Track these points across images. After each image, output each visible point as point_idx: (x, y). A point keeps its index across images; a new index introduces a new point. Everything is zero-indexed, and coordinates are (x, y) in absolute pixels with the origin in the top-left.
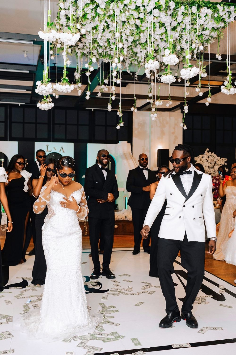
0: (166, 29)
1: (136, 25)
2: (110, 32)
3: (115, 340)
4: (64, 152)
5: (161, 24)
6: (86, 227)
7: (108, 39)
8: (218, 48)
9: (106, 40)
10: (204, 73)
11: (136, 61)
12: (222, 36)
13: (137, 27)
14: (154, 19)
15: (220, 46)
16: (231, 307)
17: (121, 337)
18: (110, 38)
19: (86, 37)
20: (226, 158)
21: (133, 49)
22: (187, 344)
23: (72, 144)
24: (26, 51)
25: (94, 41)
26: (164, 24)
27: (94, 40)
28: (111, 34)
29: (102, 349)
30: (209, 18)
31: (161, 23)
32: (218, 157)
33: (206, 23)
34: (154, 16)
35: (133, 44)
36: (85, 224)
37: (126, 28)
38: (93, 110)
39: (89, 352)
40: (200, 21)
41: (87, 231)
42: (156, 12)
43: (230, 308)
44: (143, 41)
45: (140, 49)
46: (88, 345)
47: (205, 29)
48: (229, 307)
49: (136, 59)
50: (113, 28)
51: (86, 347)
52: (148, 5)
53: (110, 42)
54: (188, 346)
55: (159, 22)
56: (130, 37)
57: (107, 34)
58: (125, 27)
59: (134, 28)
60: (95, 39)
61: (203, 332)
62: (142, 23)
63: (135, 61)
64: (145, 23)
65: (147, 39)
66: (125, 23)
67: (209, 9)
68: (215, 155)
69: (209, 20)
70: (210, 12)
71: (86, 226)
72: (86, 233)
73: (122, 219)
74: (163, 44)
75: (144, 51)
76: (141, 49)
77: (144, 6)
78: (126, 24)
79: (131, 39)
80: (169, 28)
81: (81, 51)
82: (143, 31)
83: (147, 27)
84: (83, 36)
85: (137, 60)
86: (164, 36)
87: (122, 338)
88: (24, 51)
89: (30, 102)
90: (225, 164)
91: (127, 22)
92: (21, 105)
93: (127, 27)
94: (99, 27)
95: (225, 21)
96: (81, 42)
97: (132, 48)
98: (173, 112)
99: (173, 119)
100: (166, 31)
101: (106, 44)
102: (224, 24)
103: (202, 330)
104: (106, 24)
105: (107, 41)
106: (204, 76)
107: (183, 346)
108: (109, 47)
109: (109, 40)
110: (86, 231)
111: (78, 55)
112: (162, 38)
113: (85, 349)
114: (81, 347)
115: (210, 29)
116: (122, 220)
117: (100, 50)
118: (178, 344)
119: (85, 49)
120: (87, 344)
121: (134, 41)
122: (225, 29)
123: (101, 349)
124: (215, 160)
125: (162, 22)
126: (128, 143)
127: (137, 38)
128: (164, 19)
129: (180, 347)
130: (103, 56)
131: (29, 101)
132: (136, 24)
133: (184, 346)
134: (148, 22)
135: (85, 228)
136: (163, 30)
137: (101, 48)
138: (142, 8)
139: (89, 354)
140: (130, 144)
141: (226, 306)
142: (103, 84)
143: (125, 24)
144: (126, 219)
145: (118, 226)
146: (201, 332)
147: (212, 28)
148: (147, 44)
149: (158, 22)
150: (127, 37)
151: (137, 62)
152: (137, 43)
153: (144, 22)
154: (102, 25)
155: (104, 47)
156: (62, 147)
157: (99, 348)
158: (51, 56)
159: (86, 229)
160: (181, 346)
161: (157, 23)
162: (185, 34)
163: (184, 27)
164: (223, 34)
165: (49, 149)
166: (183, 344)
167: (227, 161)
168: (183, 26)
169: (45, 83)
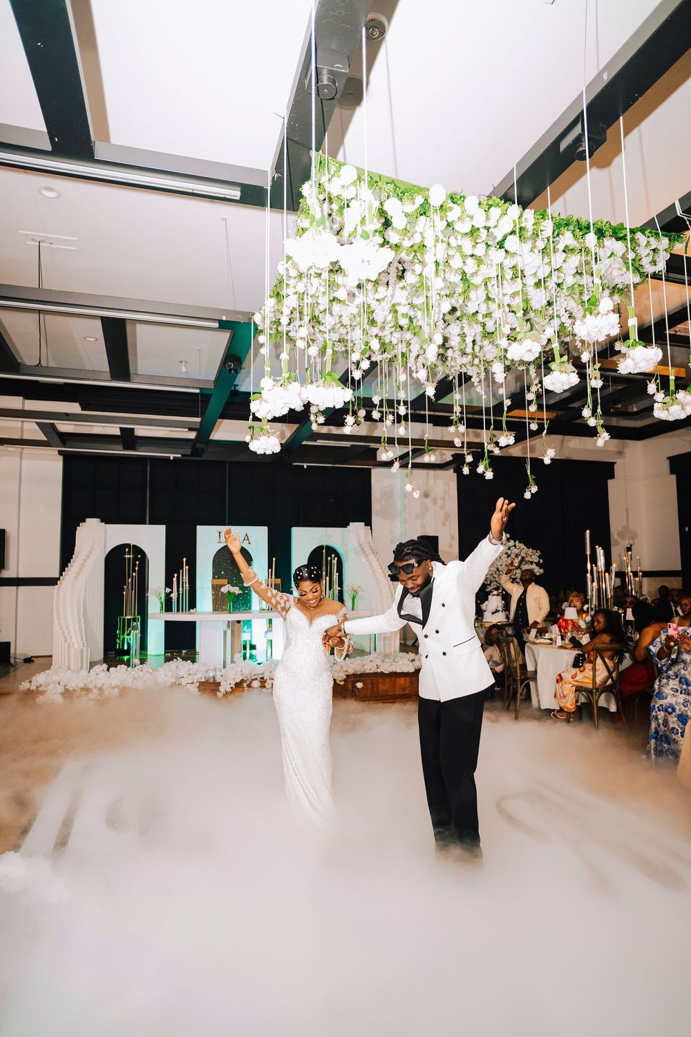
0: (524, 283)
1: (463, 272)
2: (404, 289)
4: (249, 543)
5: (517, 270)
7: (394, 305)
9: (389, 308)
13: (464, 278)
14: (505, 258)
18: (403, 301)
24: (186, 362)
28: (404, 294)
30: (615, 262)
31: (517, 268)
32: (528, 548)
34: (506, 251)
35: (449, 317)
38: (305, 467)
42: (512, 243)
44: (471, 308)
45: (459, 329)
50: (412, 278)
52: (495, 227)
55: (514, 267)
58: (439, 275)
59: (456, 279)
62: (478, 267)
64: (485, 268)
65: (479, 305)
67: (620, 242)
68: (522, 546)
69: (614, 266)
70: (619, 247)
73: (372, 671)
75: (471, 333)
76: (463, 328)
77: (488, 229)
80: (531, 281)
82: (476, 287)
83: (486, 277)
85: (442, 356)
88: (181, 362)
89: (192, 452)
90: (539, 561)
92: (174, 457)
93: (445, 274)
95: (642, 273)
96: (332, 315)
98: (447, 470)
99: (440, 482)
100: (524, 288)
101: (389, 317)
102: (641, 277)
104: (399, 269)
105: (391, 310)
108: (392, 324)
109: (398, 308)
116: (370, 672)
121: (453, 310)
124: (523, 555)
125: (521, 267)
126: (366, 525)
127: (461, 301)
128: (527, 258)
131: (188, 451)
132: (464, 268)
134: (491, 265)
136: (517, 285)
137: (376, 326)
138: (483, 233)
140: (369, 527)
144: (379, 670)
145: (363, 684)
147: (614, 287)
148: (476, 317)
149: (512, 267)
152: (457, 313)
153: (484, 264)
154: (394, 267)
155: (381, 325)
156: (246, 535)
161: (510, 268)
162: (563, 295)
163: (561, 281)
169: (281, 382)
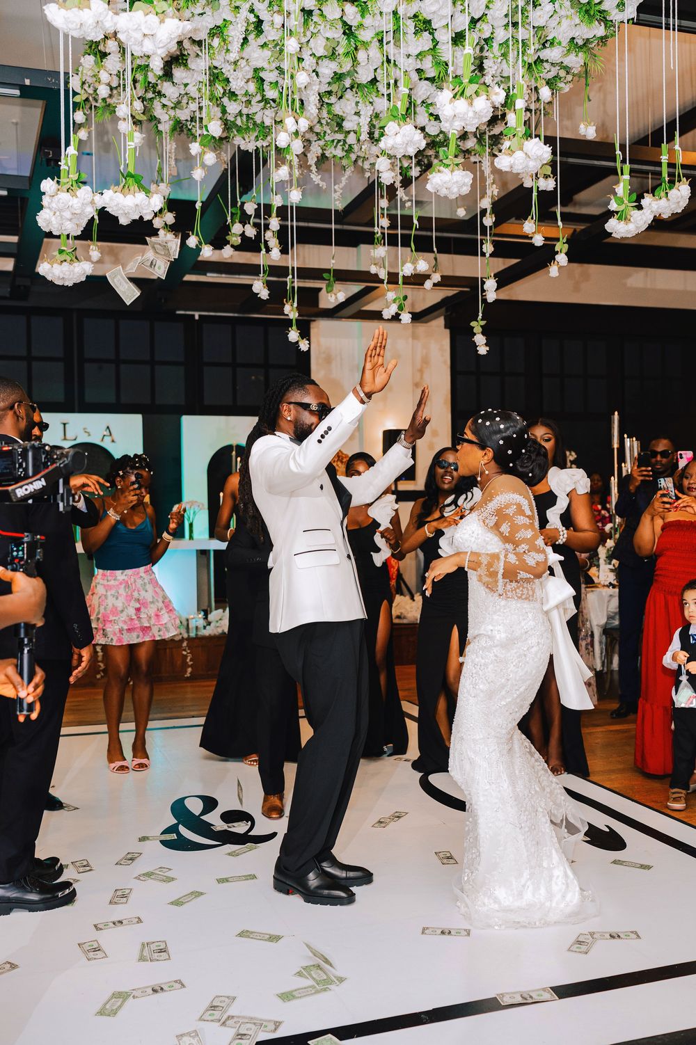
0: (434, 39)
1: (345, 23)
2: (264, 46)
3: (317, 992)
4: (113, 441)
5: (420, 21)
6: (188, 653)
7: (256, 70)
8: (587, 104)
9: (250, 75)
10: (546, 177)
11: (339, 147)
12: (597, 68)
13: (348, 31)
14: (400, 4)
15: (591, 98)
16: (648, 867)
17: (337, 981)
18: (266, 65)
19: (189, 61)
20: (575, 452)
21: (331, 104)
22: (544, 990)
23: (138, 419)
25: (215, 76)
26: (429, 22)
27: (215, 71)
28: (267, 53)
29: (280, 1023)
30: (563, 7)
31: (420, 18)
33: (553, 23)
35: (334, 88)
36: (185, 644)
37: (315, 31)
38: (197, 317)
39: (241, 1036)
40: (538, 14)
41: (191, 666)
43: (646, 871)
44: (364, 76)
45: (354, 104)
46: (233, 1015)
47: (549, 43)
48: (643, 867)
49: (339, 141)
50: (273, 33)
51: (229, 1022)
53: (263, 80)
54: (547, 996)
55: (415, 16)
56: (326, 62)
57: (254, 52)
58: (311, 28)
59: (337, 33)
60: (216, 68)
61: (584, 948)
62: (363, 16)
63: (335, 147)
64: (373, 16)
65: (376, 70)
66: (312, 15)
69: (562, 13)
71: (189, 651)
72: (189, 670)
74: (423, 89)
75: (367, 112)
76: (357, 103)
78: (315, 18)
79: (328, 69)
80: (445, 37)
81: (172, 113)
82: (366, 45)
83: (377, 31)
84: (180, 61)
85: (341, 143)
86: (428, 65)
87: (338, 983)
89: (11, 293)
91: (316, 12)
93: (319, 27)
94: (231, 27)
95: (607, 20)
96: (173, 83)
97: (329, 102)
100: (435, 46)
101: (252, 87)
102: (606, 27)
103: (580, 943)
104: (252, 19)
105: (253, 78)
106: (547, 185)
107: (531, 997)
108: (259, 98)
109: (262, 75)
110: (189, 666)
111: (161, 127)
112: (422, 70)
113: (226, 1028)
114: (212, 1021)
115: (565, 43)
117: (231, 107)
118: (517, 992)
119: (185, 106)
120: (231, 1012)
121: (338, 77)
122: (605, 45)
123: (277, 1025)
125: (425, 16)
127: (347, 66)
128: (431, 4)
129: (525, 1002)
130: (239, 129)
132: (345, 18)
133: (536, 998)
134: (381, 13)
135: (186, 657)
136: (425, 42)
137: (235, 101)
139: (240, 1041)
141: (633, 865)
142: (237, 221)
143: (312, 20)
146: (578, 950)
147: (570, 42)
148: (375, 87)
149: (412, 16)
150: (317, 63)
151: (343, 148)
152: (347, 83)
153: (371, 12)
154: (242, 18)
155: (244, 99)
156: (108, 427)
157: (270, 1021)
158: (79, 128)
159: (188, 660)
160: (526, 999)
161: (410, 18)
162: (492, 56)
163: (487, 35)
164: (601, 61)
165: (70, 435)
166: (533, 991)
167: (575, 459)
168: (485, 30)
169: (68, 186)
